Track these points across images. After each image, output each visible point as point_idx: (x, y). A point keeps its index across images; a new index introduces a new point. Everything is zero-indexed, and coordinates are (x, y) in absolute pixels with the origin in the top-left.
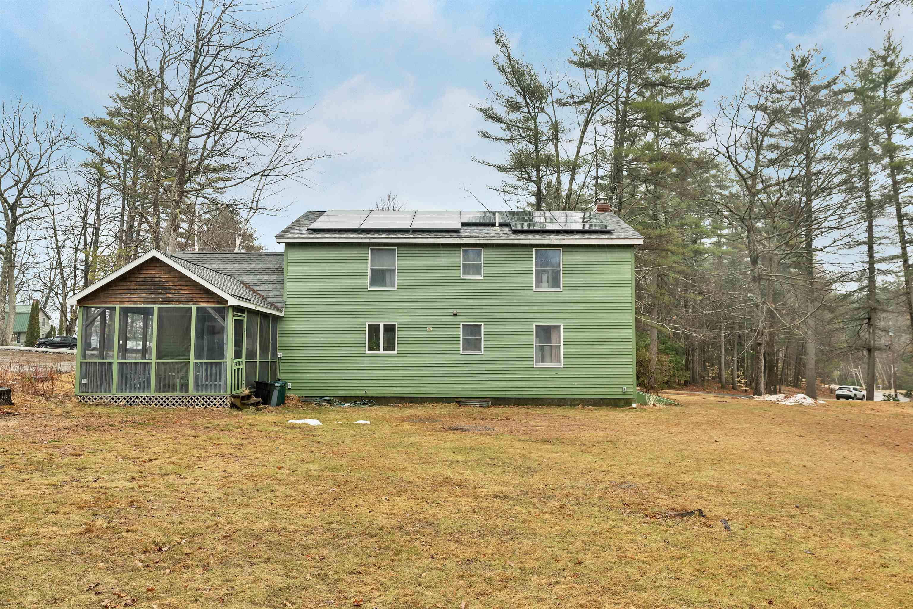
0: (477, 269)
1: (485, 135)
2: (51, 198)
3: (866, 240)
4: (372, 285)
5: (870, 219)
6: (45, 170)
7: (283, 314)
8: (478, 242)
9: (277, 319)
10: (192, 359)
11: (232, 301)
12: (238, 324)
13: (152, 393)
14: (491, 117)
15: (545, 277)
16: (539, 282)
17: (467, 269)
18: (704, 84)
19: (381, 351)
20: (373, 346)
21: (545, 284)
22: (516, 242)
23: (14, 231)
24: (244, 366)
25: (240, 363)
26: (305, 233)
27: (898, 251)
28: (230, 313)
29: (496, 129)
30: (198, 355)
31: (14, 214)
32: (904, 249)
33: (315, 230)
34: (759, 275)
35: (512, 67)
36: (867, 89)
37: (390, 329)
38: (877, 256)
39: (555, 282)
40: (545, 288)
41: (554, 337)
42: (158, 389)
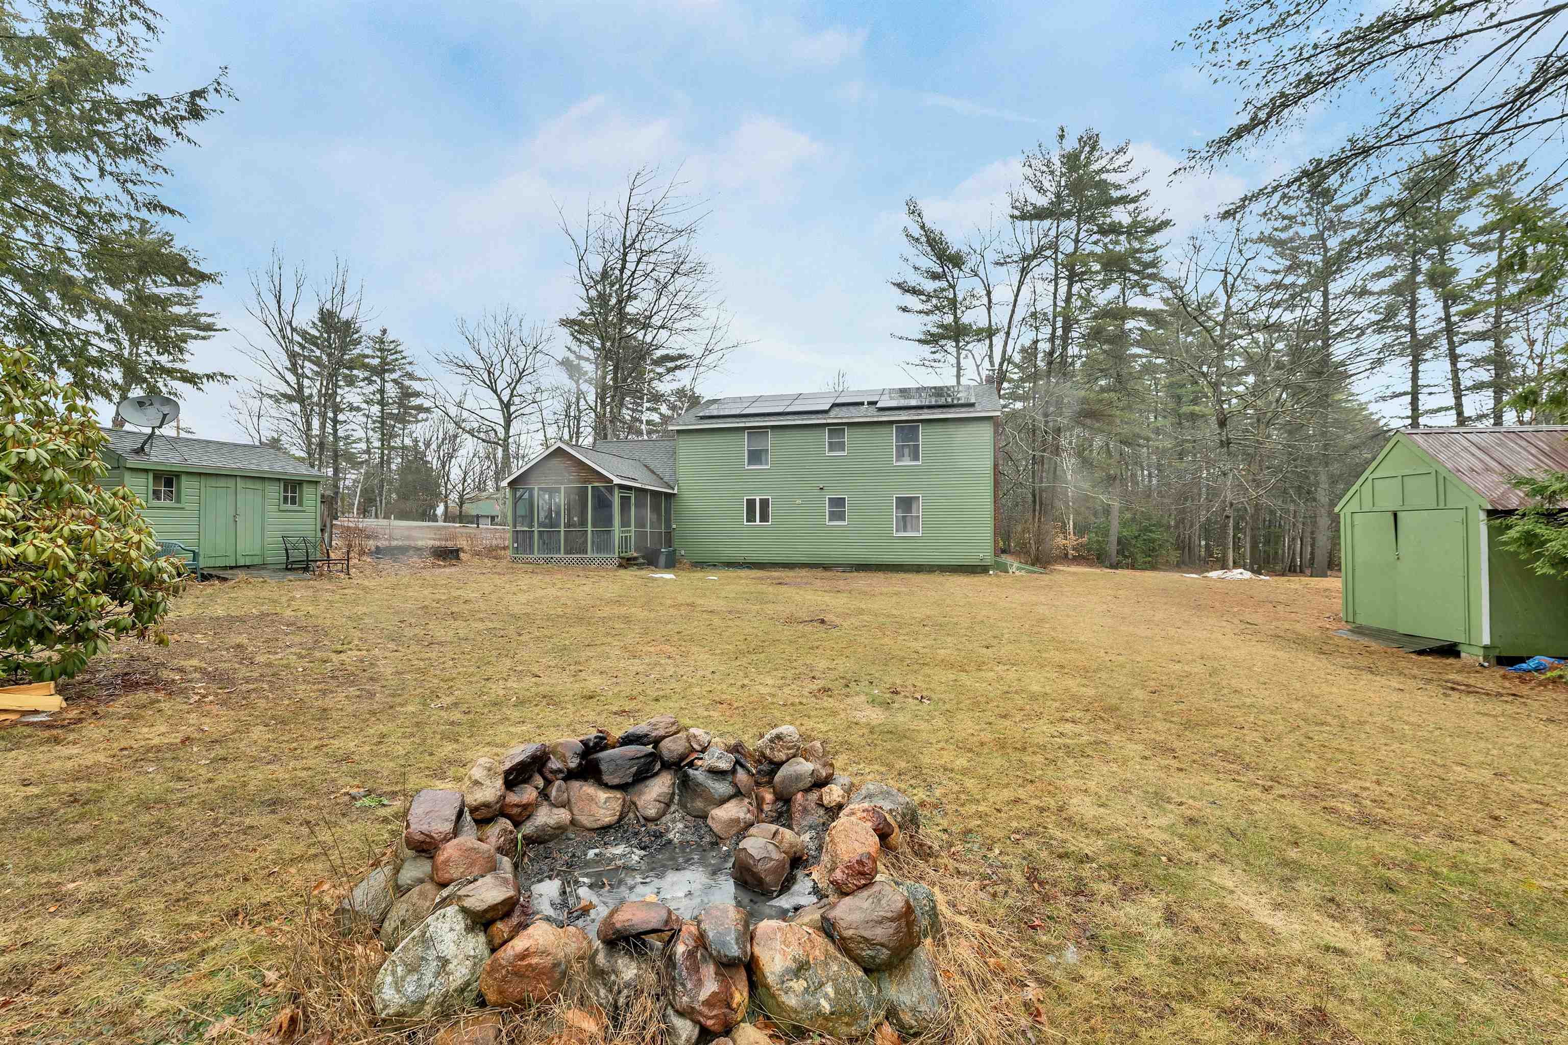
0: (841, 446)
1: (905, 310)
2: (538, 395)
3: (1410, 390)
4: (749, 464)
5: (1416, 362)
6: (531, 370)
7: (675, 491)
8: (844, 421)
9: (669, 496)
10: (590, 529)
11: (617, 481)
12: (625, 501)
13: (562, 555)
14: (908, 291)
15: (906, 451)
16: (900, 456)
17: (832, 446)
18: (1166, 224)
19: (758, 522)
20: (751, 517)
21: (907, 458)
22: (880, 419)
23: (509, 426)
24: (633, 534)
25: (630, 531)
26: (693, 420)
27: (1452, 402)
28: (616, 491)
29: (913, 302)
30: (594, 526)
31: (508, 412)
32: (1458, 398)
33: (702, 418)
34: (1228, 439)
35: (927, 236)
36: (1419, 200)
37: (765, 503)
38: (1422, 408)
39: (916, 458)
40: (907, 462)
41: (914, 506)
42: (566, 553)
